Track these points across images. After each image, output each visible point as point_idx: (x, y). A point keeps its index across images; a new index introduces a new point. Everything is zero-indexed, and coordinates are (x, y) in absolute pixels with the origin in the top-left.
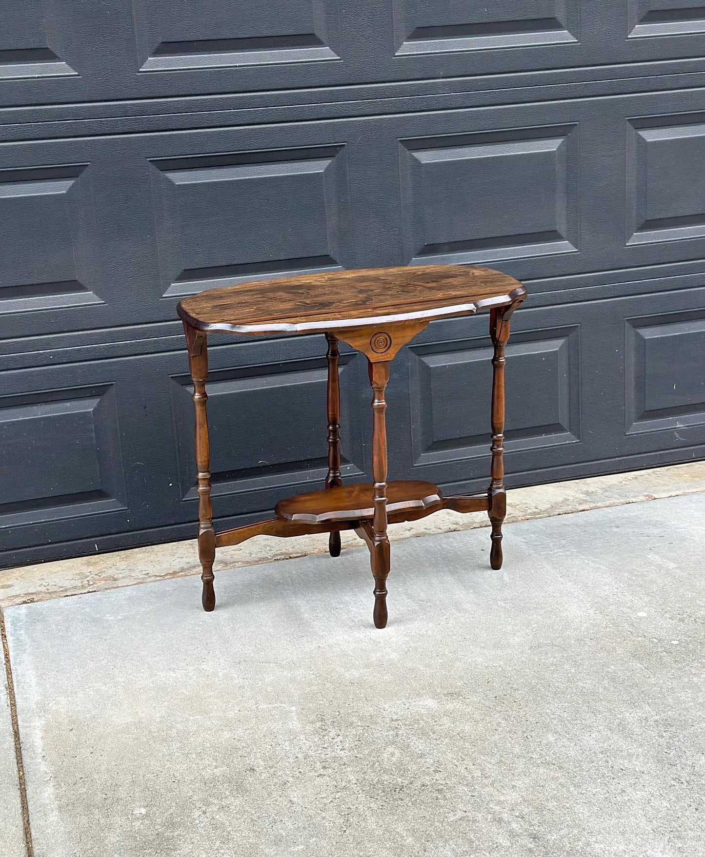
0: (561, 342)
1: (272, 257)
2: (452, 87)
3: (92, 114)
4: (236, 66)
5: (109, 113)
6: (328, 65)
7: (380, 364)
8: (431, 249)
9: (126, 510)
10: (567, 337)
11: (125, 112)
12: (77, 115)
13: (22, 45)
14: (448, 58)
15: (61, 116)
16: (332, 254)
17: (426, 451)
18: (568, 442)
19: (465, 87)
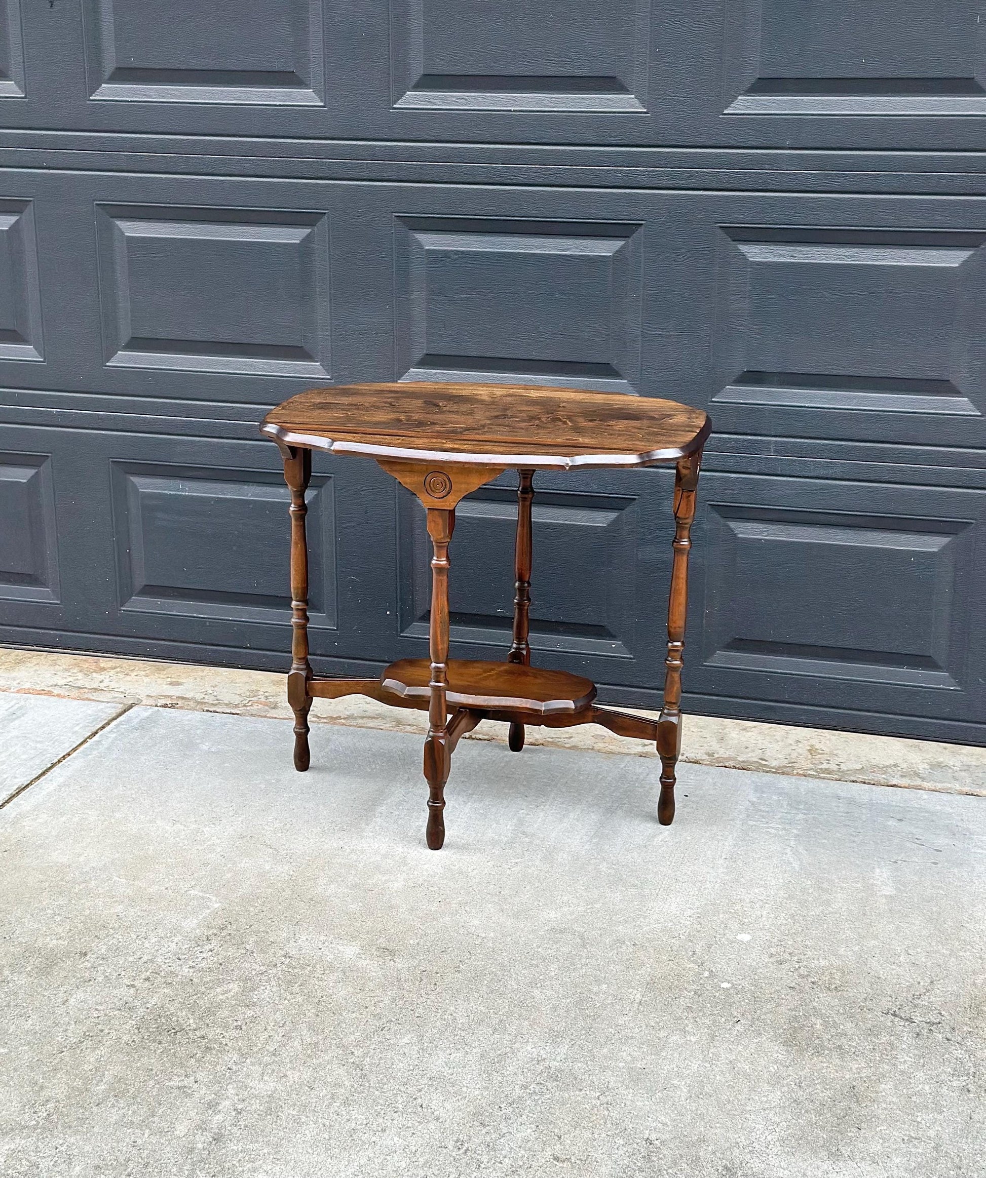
0: (943, 540)
1: (534, 355)
2: (803, 163)
3: (333, 153)
4: (510, 111)
5: (353, 153)
6: (630, 118)
7: (436, 512)
8: (753, 378)
9: (334, 630)
10: (954, 536)
11: (373, 155)
12: (316, 152)
13: (266, 66)
14: (799, 122)
15: (300, 152)
16: (614, 363)
17: (724, 647)
18: (941, 686)
19: (822, 164)
